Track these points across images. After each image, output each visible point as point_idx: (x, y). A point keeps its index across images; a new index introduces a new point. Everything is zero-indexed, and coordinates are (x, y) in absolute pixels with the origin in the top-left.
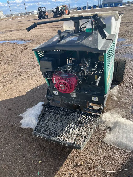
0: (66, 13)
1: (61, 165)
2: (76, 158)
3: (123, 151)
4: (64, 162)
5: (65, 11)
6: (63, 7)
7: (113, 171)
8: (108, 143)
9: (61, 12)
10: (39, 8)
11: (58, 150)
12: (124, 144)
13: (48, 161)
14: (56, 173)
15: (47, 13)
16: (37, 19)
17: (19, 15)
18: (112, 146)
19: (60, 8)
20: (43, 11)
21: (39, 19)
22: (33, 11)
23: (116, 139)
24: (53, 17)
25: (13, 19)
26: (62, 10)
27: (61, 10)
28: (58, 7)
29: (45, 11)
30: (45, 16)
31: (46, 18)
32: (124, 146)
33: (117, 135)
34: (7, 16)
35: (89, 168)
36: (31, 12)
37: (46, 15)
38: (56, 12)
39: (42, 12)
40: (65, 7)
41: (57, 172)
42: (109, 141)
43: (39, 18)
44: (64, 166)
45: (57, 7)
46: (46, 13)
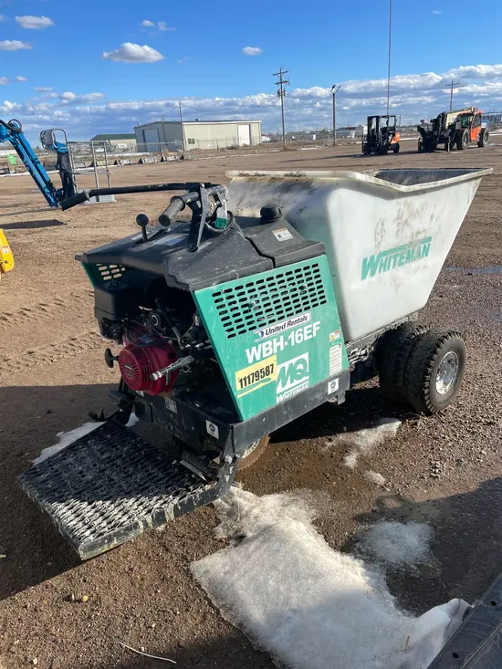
0: (472, 138)
1: (36, 583)
2: (85, 581)
3: (218, 612)
4: (49, 578)
5: (466, 130)
6: (464, 114)
7: (140, 650)
8: (197, 576)
9: (451, 134)
10: (370, 119)
11: (60, 548)
12: (235, 594)
13: (17, 563)
14: (11, 595)
15: (398, 135)
16: (355, 156)
17: (314, 136)
18: (199, 586)
19: (450, 119)
20: (384, 130)
21: (362, 156)
22: (360, 126)
23: (226, 573)
24: (417, 149)
25: (285, 149)
26: (458, 127)
27: (452, 126)
28: (443, 117)
29: (393, 129)
30: (390, 145)
31: (389, 152)
32: (230, 600)
33: (238, 563)
34: (274, 140)
35: (89, 617)
36: (354, 128)
37: (393, 142)
38: (431, 133)
39: (377, 131)
40: (471, 114)
41: (14, 595)
42: (202, 571)
43: (364, 150)
44: (40, 587)
45: (439, 117)
46: (394, 135)
